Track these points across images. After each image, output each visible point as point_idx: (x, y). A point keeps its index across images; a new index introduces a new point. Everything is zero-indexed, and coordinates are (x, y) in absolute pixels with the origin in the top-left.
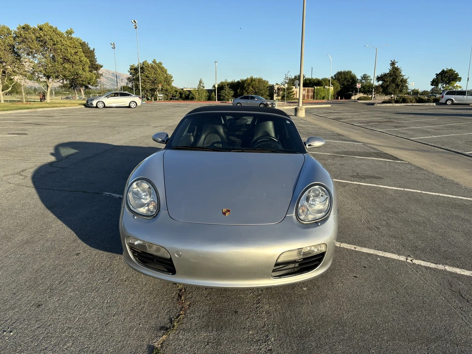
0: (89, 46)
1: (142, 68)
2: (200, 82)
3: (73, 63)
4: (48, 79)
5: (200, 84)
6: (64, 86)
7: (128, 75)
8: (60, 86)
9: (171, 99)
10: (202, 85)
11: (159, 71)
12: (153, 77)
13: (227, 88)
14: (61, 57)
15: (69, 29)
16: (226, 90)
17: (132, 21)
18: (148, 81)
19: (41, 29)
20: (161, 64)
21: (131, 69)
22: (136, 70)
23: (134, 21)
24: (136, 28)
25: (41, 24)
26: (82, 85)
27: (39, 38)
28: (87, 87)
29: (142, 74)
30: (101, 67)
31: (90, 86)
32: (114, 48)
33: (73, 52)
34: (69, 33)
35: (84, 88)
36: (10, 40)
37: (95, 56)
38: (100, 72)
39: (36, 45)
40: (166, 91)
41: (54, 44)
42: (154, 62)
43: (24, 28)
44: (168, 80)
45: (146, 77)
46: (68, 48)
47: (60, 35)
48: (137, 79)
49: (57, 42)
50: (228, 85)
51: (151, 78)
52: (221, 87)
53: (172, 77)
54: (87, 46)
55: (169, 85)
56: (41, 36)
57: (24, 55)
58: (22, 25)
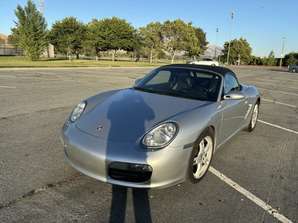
0: (203, 31)
1: (232, 44)
2: (272, 53)
3: (188, 41)
4: (174, 50)
5: (271, 54)
6: (185, 55)
7: (223, 48)
8: (183, 55)
9: (249, 64)
10: (272, 55)
11: (243, 45)
12: (238, 50)
13: (293, 58)
14: (183, 37)
15: (190, 22)
16: (291, 59)
17: (231, 13)
18: (234, 52)
19: (175, 23)
20: (245, 40)
21: (225, 45)
22: (228, 45)
23: (232, 13)
24: (232, 18)
25: (175, 20)
26: (195, 54)
27: (173, 28)
28: (198, 55)
29: (231, 48)
30: (208, 43)
31: (199, 55)
32: (217, 31)
33: (189, 35)
34: (190, 24)
35: (196, 56)
36: (159, 30)
37: (206, 37)
38: (207, 46)
39: (171, 31)
40: (246, 58)
41: (180, 31)
42: (241, 39)
43: (167, 22)
44: (248, 51)
45: (234, 49)
46: (187, 33)
47: (184, 25)
48: (228, 51)
49: (182, 29)
50: (293, 55)
51: (236, 50)
52: (287, 57)
53: (252, 49)
54: (202, 31)
55: (248, 55)
56: (174, 27)
57: (165, 38)
58: (166, 21)
